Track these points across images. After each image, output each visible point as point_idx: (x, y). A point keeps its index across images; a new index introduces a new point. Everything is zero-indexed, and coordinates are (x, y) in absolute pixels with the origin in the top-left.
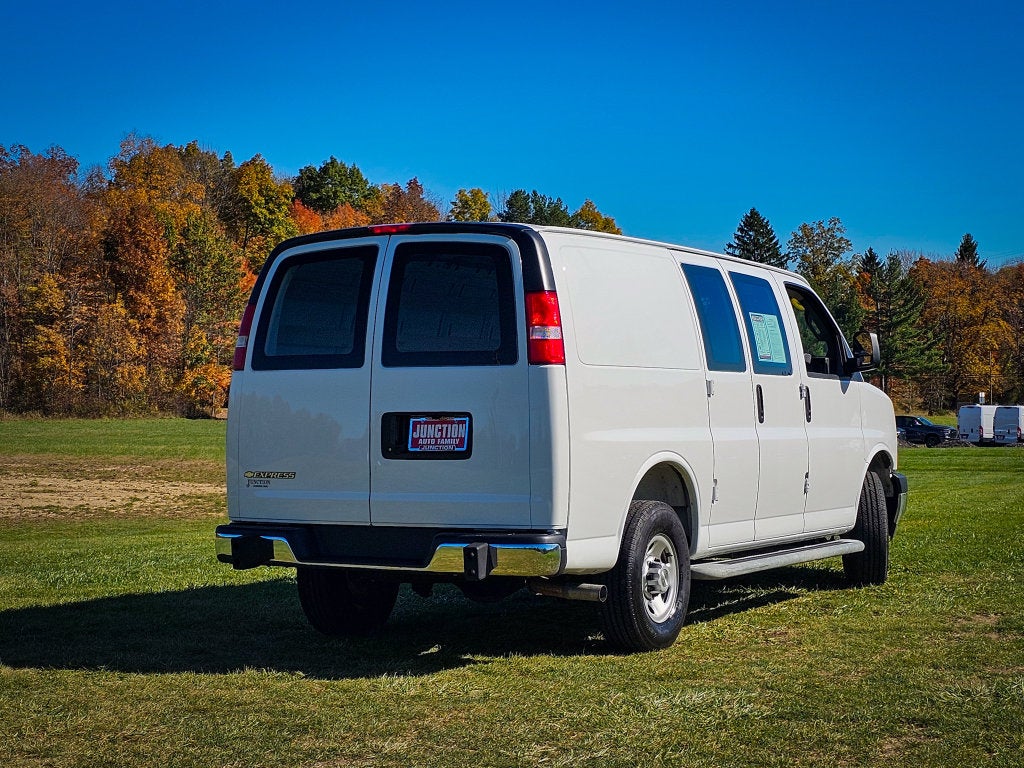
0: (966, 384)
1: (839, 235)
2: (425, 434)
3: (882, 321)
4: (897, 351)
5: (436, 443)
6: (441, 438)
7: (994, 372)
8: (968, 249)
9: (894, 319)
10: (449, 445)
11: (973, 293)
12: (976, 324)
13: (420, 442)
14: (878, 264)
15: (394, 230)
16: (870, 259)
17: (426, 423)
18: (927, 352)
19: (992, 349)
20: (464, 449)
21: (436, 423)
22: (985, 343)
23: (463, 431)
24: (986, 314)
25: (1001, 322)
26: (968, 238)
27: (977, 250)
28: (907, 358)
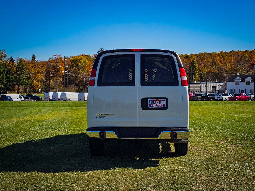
0: (33, 87)
1: (4, 54)
2: (153, 103)
3: (18, 73)
4: (21, 80)
5: (157, 106)
6: (158, 104)
7: (40, 85)
8: (34, 58)
9: (21, 73)
10: (160, 106)
11: (35, 67)
12: (35, 74)
13: (152, 105)
14: (13, 60)
15: (139, 51)
16: (12, 59)
17: (153, 100)
18: (28, 80)
19: (39, 80)
20: (165, 107)
21: (156, 100)
22: (37, 78)
23: (164, 102)
24: (38, 72)
25: (41, 74)
26: (34, 56)
27: (36, 58)
28: (24, 81)
